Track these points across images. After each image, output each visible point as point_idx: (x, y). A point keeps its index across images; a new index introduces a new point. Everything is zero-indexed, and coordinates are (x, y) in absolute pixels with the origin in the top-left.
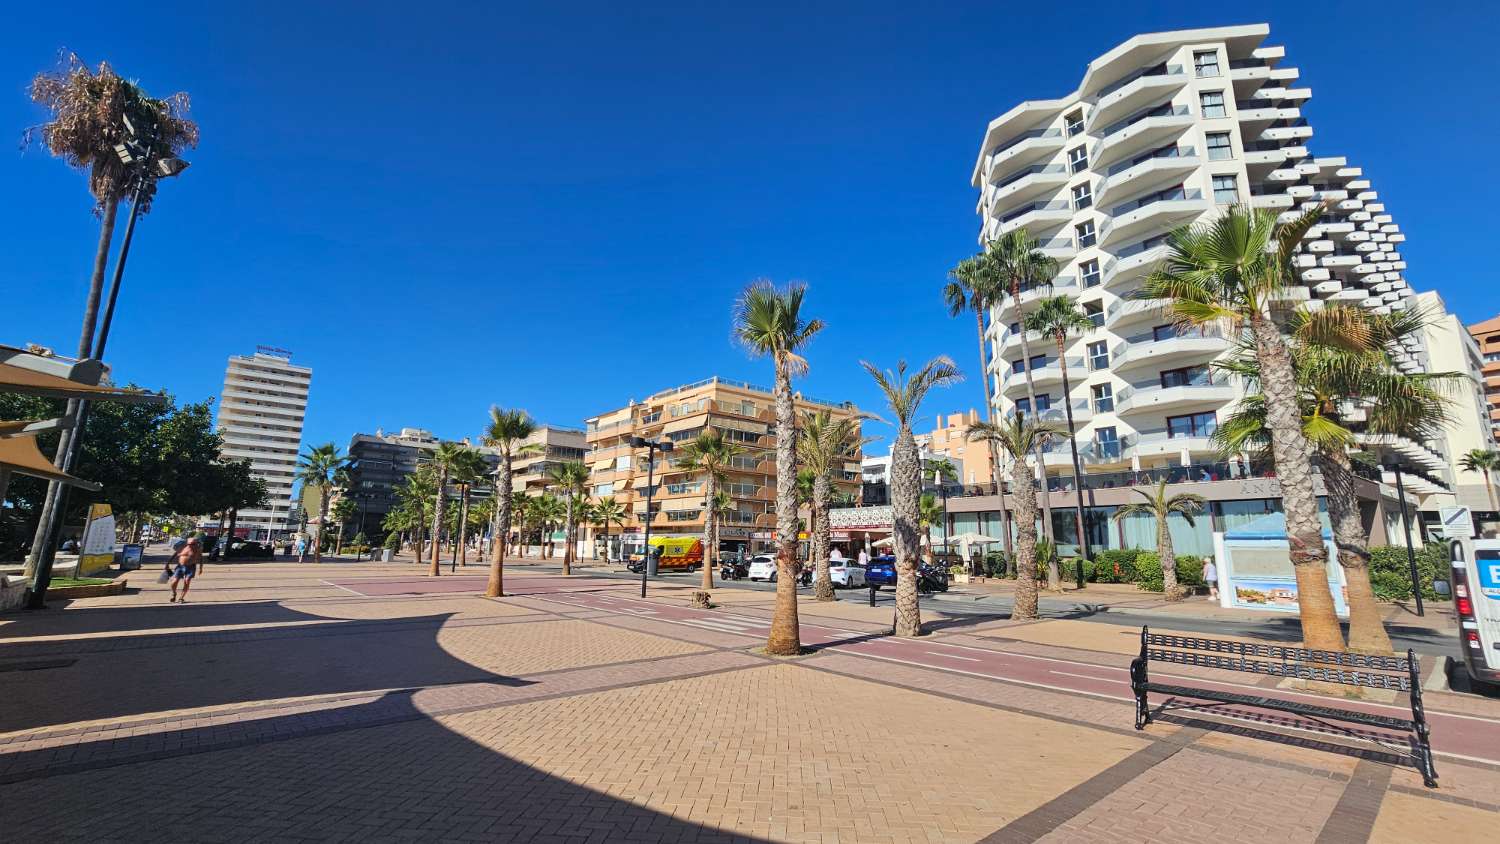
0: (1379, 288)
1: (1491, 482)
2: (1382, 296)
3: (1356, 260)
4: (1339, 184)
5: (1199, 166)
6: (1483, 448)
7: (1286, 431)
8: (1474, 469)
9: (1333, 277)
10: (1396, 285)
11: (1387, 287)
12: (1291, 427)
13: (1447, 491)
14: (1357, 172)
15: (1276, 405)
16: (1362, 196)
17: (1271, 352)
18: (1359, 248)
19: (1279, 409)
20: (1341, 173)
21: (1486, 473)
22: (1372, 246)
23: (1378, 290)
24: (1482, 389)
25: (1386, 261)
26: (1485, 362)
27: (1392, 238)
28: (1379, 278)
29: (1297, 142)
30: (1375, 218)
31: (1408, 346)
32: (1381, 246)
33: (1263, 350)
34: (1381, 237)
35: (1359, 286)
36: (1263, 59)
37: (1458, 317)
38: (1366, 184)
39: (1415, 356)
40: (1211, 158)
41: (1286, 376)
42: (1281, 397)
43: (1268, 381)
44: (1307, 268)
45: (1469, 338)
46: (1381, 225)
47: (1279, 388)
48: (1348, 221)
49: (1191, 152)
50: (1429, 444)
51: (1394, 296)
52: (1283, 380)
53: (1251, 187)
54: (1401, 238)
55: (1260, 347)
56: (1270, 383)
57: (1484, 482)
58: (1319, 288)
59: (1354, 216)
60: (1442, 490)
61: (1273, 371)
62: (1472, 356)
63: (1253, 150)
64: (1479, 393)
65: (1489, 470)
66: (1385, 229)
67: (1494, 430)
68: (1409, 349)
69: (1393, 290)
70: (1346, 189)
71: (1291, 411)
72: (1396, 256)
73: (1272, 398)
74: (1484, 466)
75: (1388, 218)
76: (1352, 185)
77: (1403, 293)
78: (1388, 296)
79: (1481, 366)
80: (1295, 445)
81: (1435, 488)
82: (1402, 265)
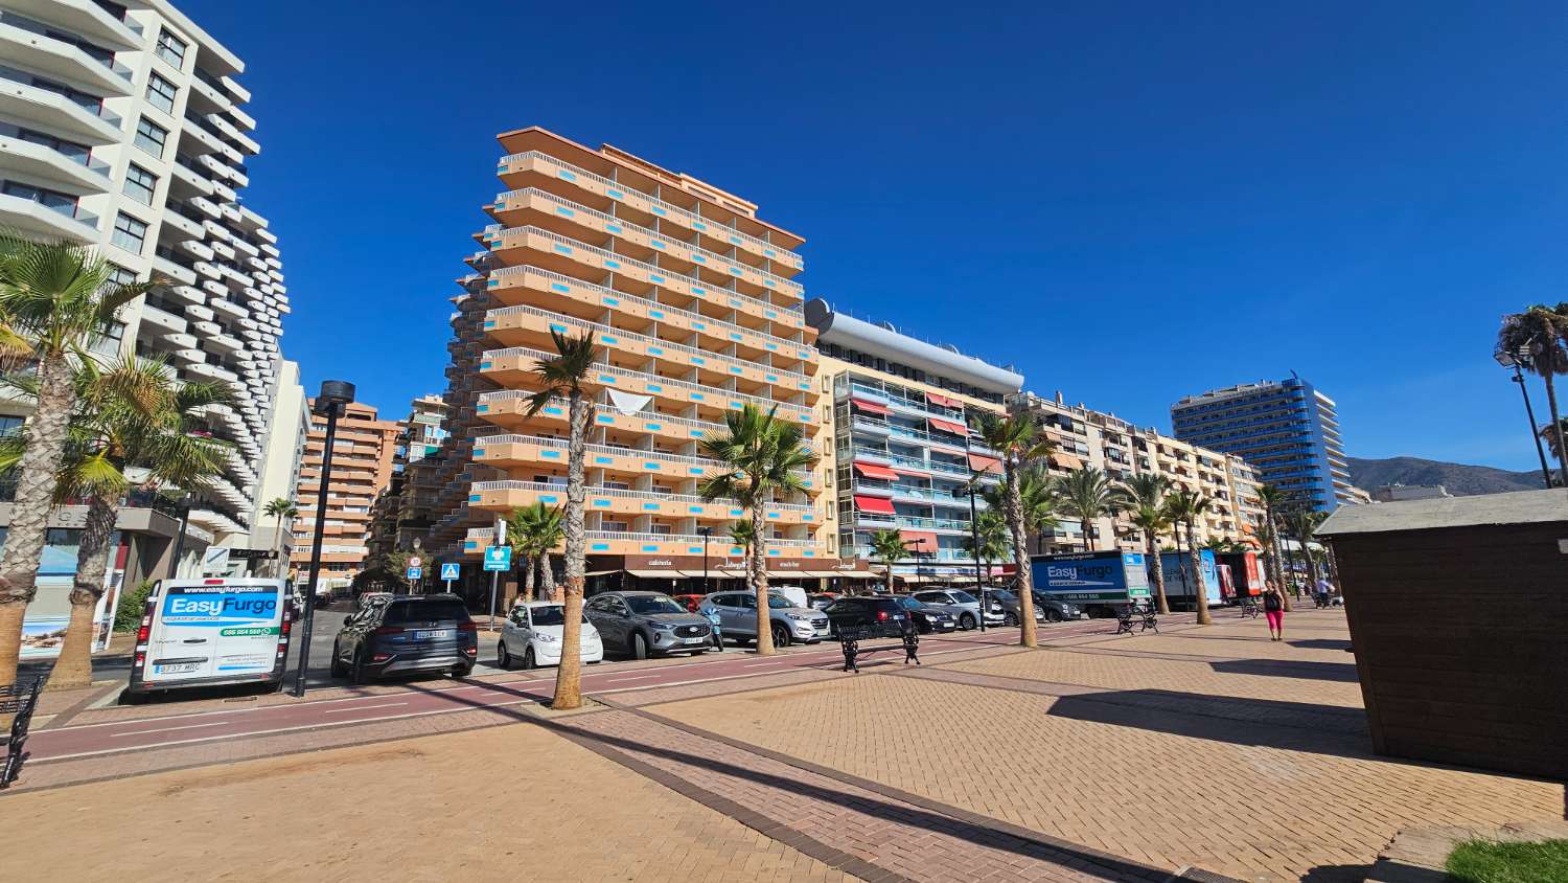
0: (254, 344)
1: (281, 526)
2: (254, 352)
3: (244, 313)
4: (255, 241)
5: (118, 142)
6: (284, 498)
7: (38, 472)
8: (272, 514)
9: (216, 320)
10: (269, 347)
11: (260, 346)
12: (46, 469)
13: (246, 532)
14: (273, 239)
15: (38, 445)
16: (268, 260)
17: (56, 392)
18: (251, 303)
19: (40, 449)
20: (260, 232)
21: (280, 517)
22: (261, 307)
23: (253, 346)
24: (302, 451)
25: (268, 323)
26: (312, 429)
27: (280, 307)
28: (257, 336)
29: (230, 183)
30: (274, 284)
31: (259, 401)
32: (269, 309)
33: (47, 388)
34: (272, 302)
35: (239, 336)
36: (229, 90)
37: (305, 389)
38: (276, 253)
39: (262, 411)
40: (137, 142)
41: (62, 419)
42: (47, 438)
43: (40, 419)
44: (194, 303)
45: (306, 406)
46: (276, 292)
47: (48, 428)
48: (250, 276)
49: (116, 122)
50: (244, 489)
51: (263, 356)
52: (56, 423)
53: (168, 198)
54: (287, 309)
55: (46, 384)
56: (41, 422)
57: (276, 526)
58: (200, 325)
59: (257, 274)
60: (242, 530)
61: (49, 412)
62: (304, 422)
63: (186, 166)
64: (299, 452)
65: (283, 516)
66: (277, 296)
67: (299, 484)
68: (260, 404)
69: (265, 350)
70: (260, 249)
71: (52, 453)
72: (277, 323)
73: (37, 437)
74: (280, 513)
75: (283, 289)
76: (265, 247)
77: (272, 355)
78: (260, 354)
79: (307, 432)
80: (42, 487)
81: (238, 528)
82: (280, 332)
